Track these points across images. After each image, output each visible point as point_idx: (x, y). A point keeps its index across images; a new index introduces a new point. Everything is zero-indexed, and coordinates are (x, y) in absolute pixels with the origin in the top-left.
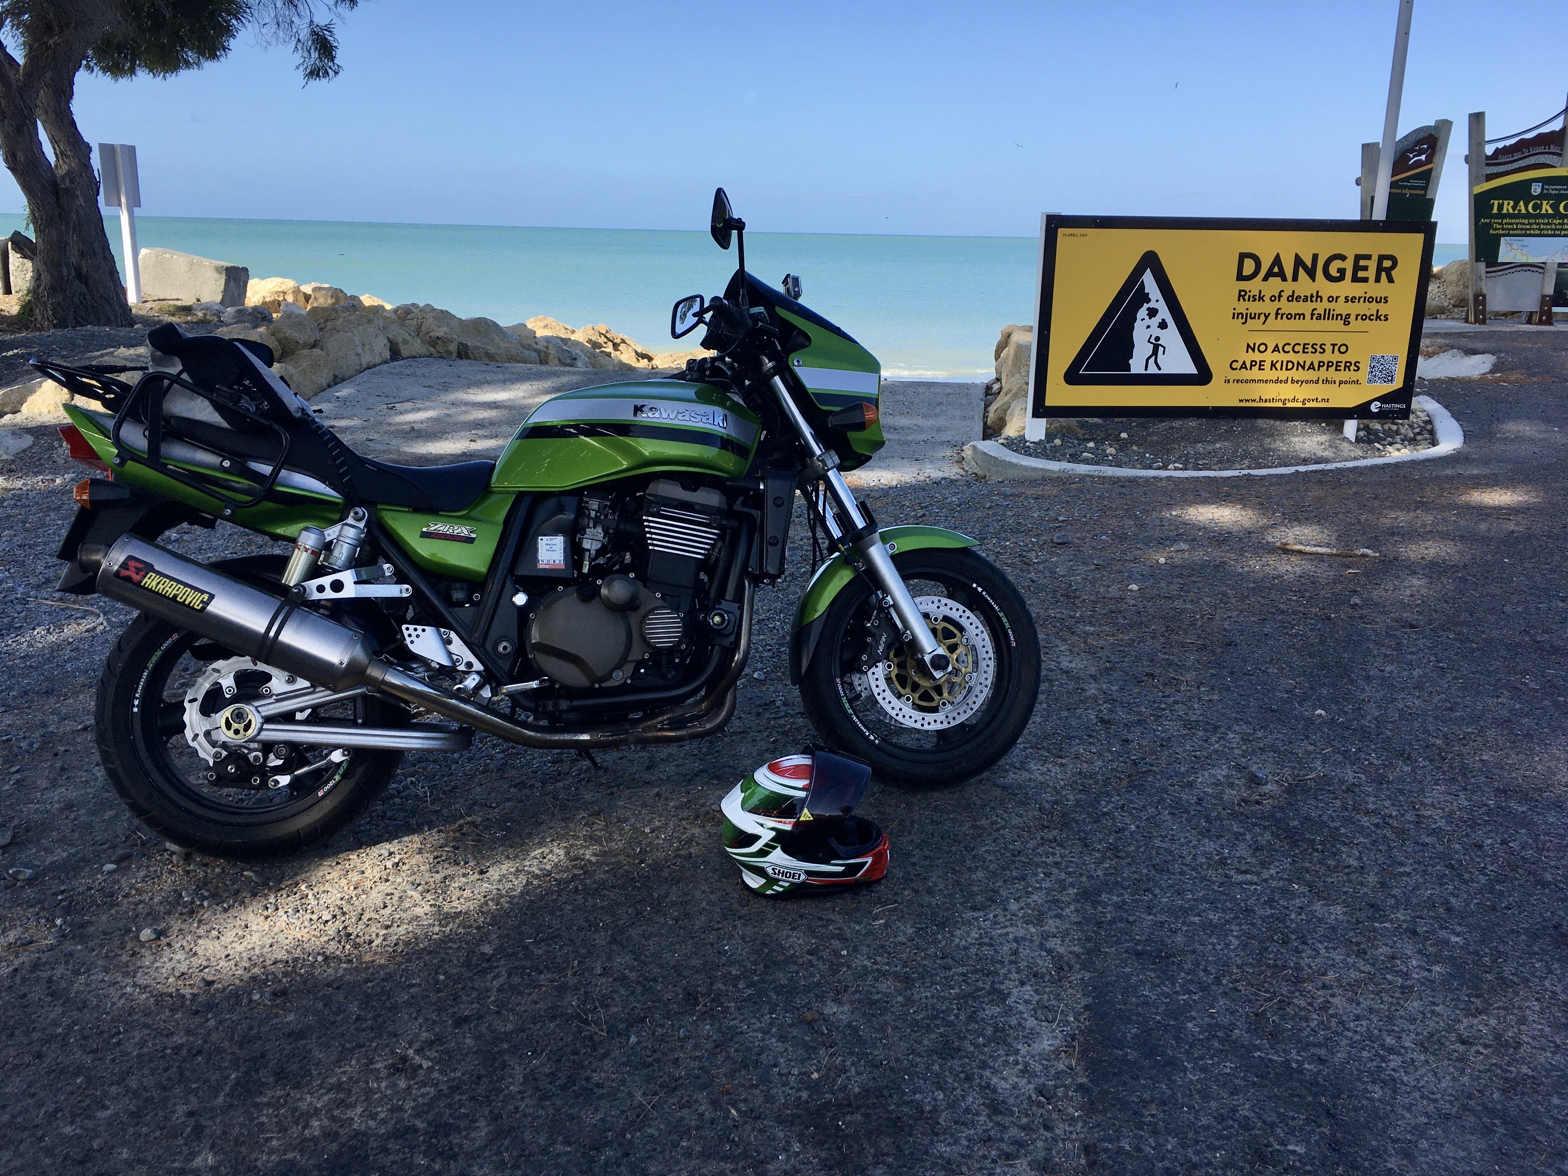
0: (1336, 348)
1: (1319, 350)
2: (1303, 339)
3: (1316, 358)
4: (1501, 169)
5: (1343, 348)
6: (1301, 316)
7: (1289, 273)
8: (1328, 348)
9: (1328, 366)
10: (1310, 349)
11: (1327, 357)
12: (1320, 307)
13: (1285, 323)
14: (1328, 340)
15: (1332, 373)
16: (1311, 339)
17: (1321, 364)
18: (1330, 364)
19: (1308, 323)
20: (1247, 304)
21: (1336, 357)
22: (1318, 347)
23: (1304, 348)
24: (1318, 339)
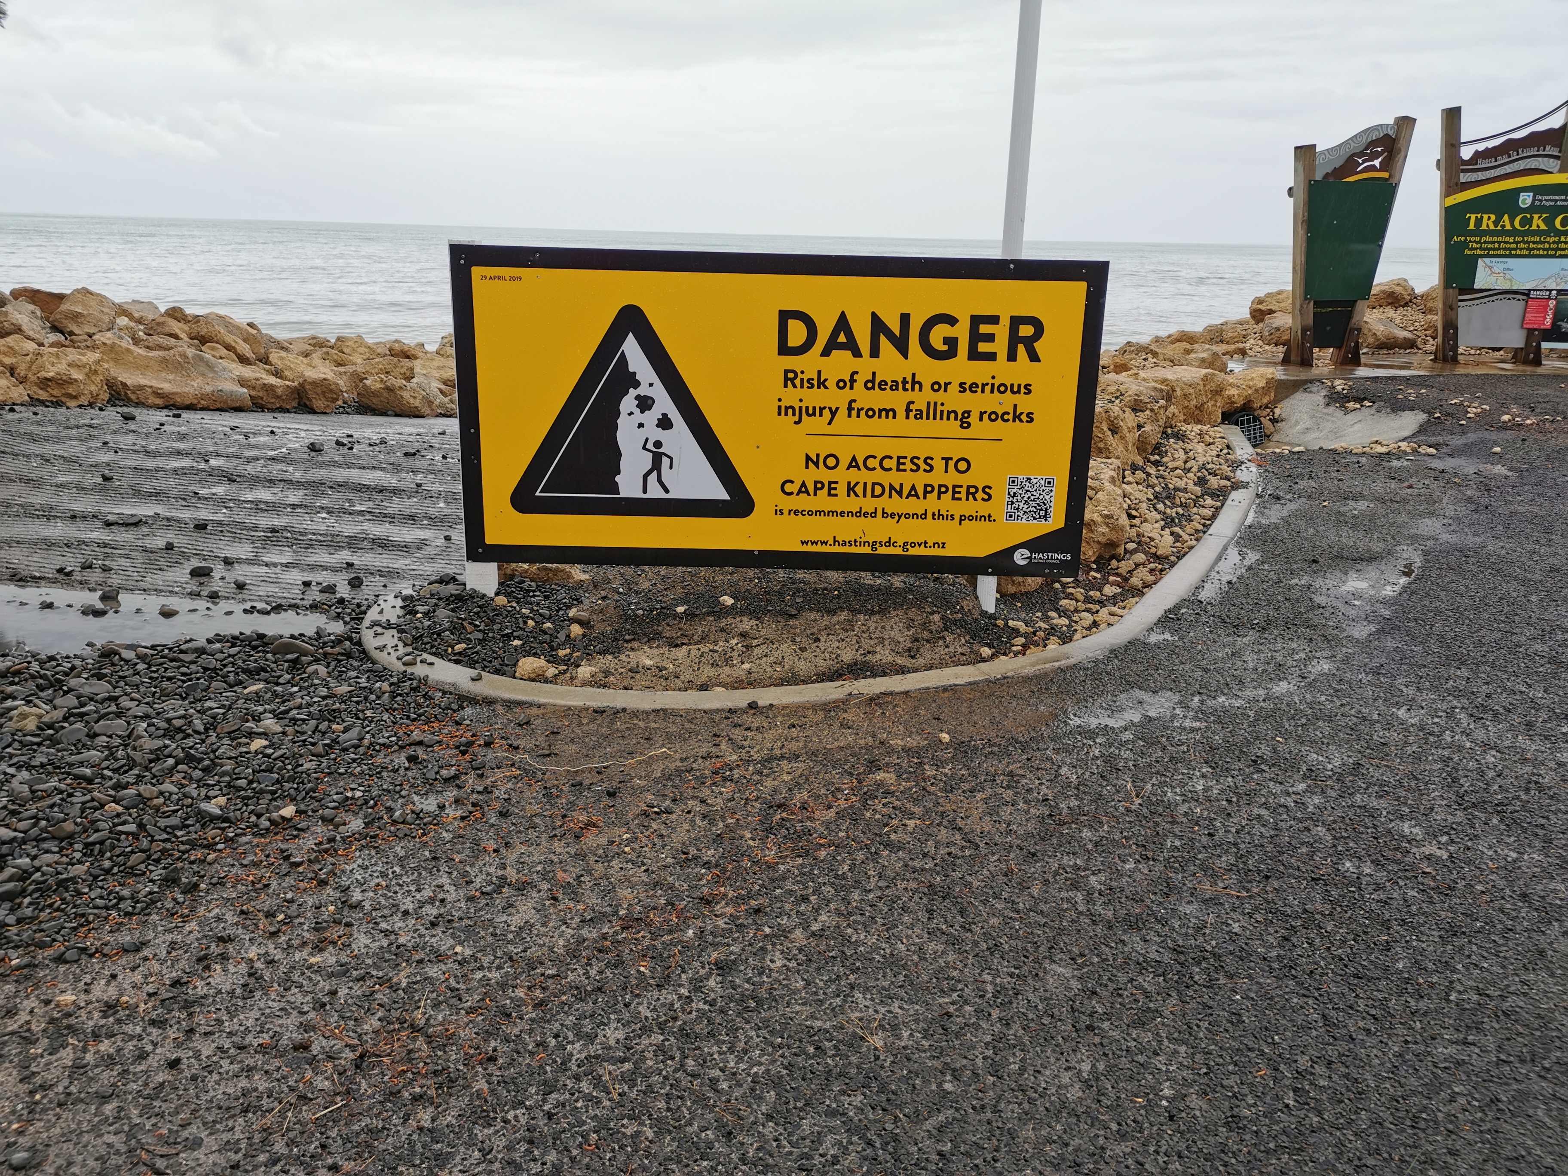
0: (951, 464)
1: (923, 466)
2: (896, 448)
3: (920, 480)
4: (1481, 176)
5: (964, 464)
6: (890, 412)
7: (864, 344)
8: (938, 464)
9: (940, 493)
10: (909, 466)
11: (937, 478)
12: (921, 399)
13: (863, 424)
14: (939, 451)
15: (946, 503)
16: (909, 449)
17: (928, 489)
18: (942, 490)
19: (900, 425)
20: (799, 393)
21: (952, 478)
22: (920, 462)
23: (899, 464)
24: (921, 449)
